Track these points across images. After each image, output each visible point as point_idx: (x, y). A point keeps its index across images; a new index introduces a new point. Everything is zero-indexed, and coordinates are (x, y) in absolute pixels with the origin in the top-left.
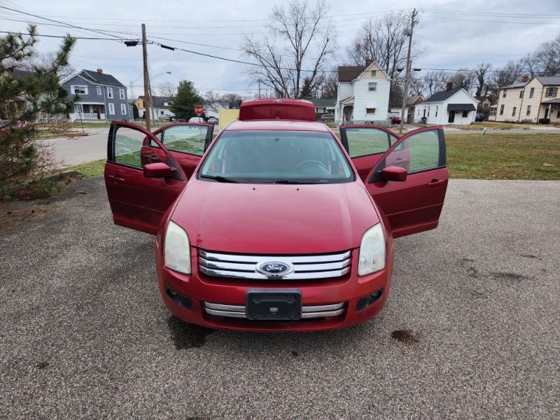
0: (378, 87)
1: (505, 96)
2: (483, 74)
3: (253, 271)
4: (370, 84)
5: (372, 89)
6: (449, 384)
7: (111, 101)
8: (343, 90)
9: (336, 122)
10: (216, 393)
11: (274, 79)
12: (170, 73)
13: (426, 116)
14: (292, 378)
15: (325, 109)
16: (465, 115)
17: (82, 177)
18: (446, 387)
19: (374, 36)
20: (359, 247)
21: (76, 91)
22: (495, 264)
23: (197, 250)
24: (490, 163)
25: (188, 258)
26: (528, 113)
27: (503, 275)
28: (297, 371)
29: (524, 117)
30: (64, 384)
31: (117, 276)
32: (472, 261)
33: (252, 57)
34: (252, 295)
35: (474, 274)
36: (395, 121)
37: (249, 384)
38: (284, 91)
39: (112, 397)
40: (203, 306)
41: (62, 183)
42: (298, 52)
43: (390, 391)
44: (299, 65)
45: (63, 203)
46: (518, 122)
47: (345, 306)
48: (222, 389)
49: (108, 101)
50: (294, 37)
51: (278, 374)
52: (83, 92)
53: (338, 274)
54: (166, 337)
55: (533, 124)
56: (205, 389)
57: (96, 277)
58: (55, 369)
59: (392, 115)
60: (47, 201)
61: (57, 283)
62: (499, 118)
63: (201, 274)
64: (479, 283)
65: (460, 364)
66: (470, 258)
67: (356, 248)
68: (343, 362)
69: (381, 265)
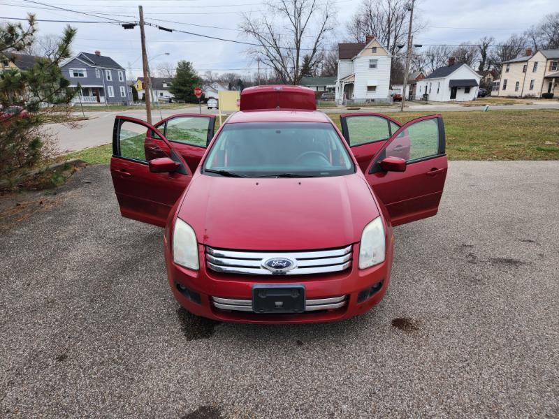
0: (379, 64)
1: (508, 70)
2: (486, 47)
3: (258, 267)
4: (371, 61)
5: (373, 66)
6: (446, 371)
7: (110, 83)
8: (344, 68)
9: (336, 100)
10: (226, 383)
11: (273, 58)
12: (168, 54)
13: (428, 93)
14: (297, 367)
15: (325, 87)
16: (467, 91)
17: (87, 165)
18: (443, 374)
19: (374, 11)
20: (360, 242)
21: (76, 74)
22: (493, 250)
23: (204, 247)
24: (491, 142)
25: (195, 254)
26: (532, 87)
27: (501, 261)
28: (302, 360)
29: (527, 92)
30: (83, 376)
31: (127, 267)
32: (471, 246)
33: (251, 35)
34: (258, 290)
35: (473, 259)
36: (397, 99)
37: (256, 374)
38: (284, 70)
39: (129, 387)
40: (212, 300)
41: (67, 173)
42: (297, 30)
43: (390, 378)
44: (298, 43)
45: (70, 193)
46: (520, 97)
47: (347, 298)
48: (231, 379)
49: (107, 83)
50: (293, 14)
51: (284, 362)
52: (82, 75)
53: (340, 268)
54: (177, 328)
55: (537, 98)
56: (216, 379)
57: (106, 269)
58: (73, 361)
59: (393, 92)
60: (53, 192)
61: (69, 276)
62: (502, 93)
63: (209, 270)
64: (477, 269)
65: (458, 351)
66: (469, 244)
67: (357, 243)
68: (345, 350)
69: (381, 257)
